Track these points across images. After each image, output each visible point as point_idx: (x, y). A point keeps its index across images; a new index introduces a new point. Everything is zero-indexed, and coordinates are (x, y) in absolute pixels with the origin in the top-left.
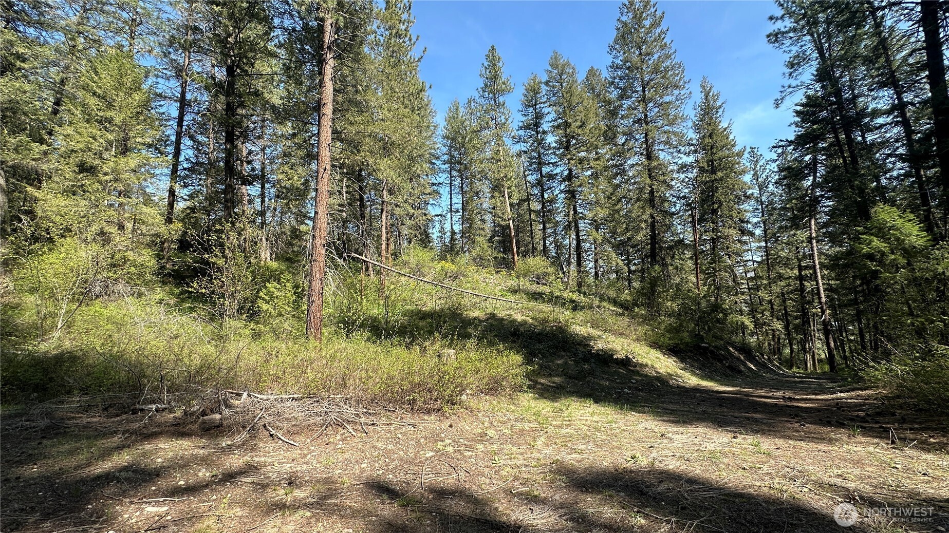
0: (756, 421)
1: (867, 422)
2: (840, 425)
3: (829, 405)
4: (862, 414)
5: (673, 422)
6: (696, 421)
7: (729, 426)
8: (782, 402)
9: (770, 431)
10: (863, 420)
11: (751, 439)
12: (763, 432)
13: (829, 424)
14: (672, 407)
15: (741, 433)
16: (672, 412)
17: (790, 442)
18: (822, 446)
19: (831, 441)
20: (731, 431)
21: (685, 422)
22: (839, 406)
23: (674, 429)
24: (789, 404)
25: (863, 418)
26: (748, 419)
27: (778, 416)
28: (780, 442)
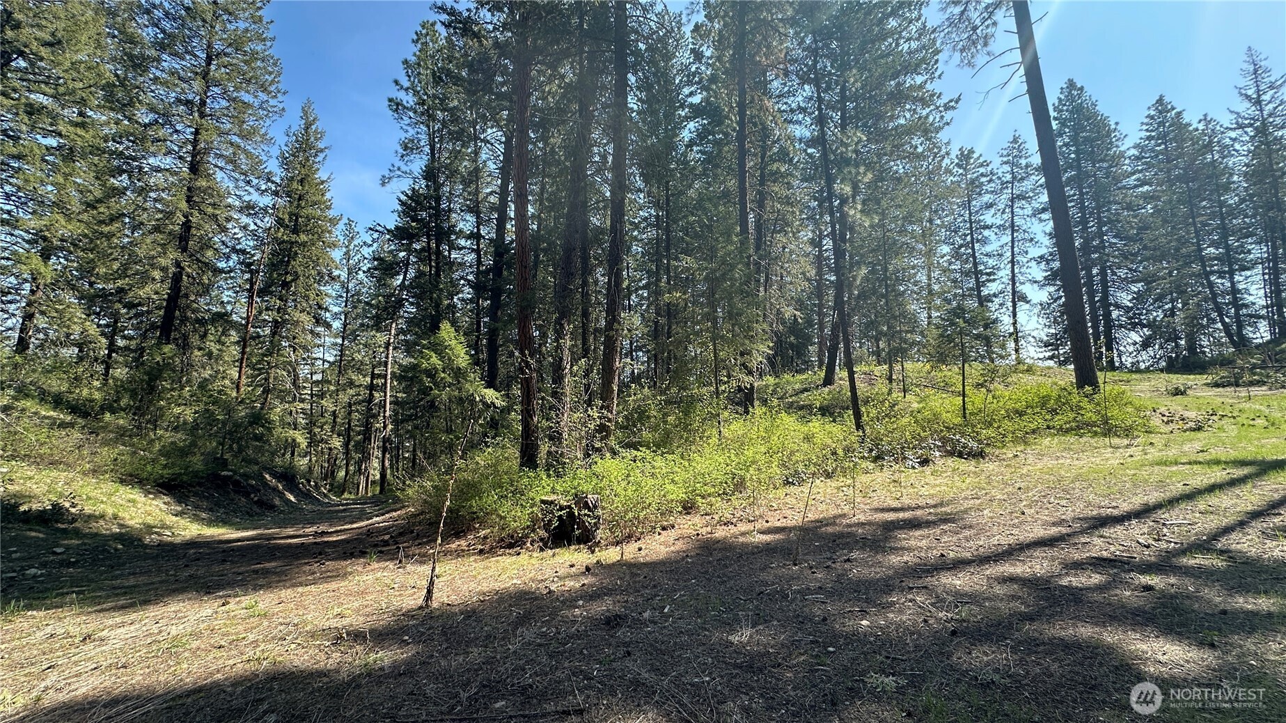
0: (266, 572)
1: (389, 545)
2: (363, 554)
3: (361, 534)
4: (387, 537)
5: (123, 607)
6: (169, 595)
7: (224, 589)
8: (311, 539)
9: (279, 581)
10: (386, 543)
11: (247, 600)
12: (268, 586)
13: (352, 556)
14: (132, 581)
15: (235, 596)
16: (127, 591)
17: (300, 589)
18: (333, 585)
19: (345, 576)
20: (221, 597)
21: (146, 602)
22: (370, 532)
23: (118, 620)
24: (319, 540)
25: (387, 541)
26: (256, 572)
27: (298, 558)
28: (286, 593)
